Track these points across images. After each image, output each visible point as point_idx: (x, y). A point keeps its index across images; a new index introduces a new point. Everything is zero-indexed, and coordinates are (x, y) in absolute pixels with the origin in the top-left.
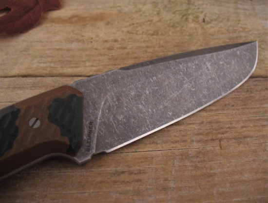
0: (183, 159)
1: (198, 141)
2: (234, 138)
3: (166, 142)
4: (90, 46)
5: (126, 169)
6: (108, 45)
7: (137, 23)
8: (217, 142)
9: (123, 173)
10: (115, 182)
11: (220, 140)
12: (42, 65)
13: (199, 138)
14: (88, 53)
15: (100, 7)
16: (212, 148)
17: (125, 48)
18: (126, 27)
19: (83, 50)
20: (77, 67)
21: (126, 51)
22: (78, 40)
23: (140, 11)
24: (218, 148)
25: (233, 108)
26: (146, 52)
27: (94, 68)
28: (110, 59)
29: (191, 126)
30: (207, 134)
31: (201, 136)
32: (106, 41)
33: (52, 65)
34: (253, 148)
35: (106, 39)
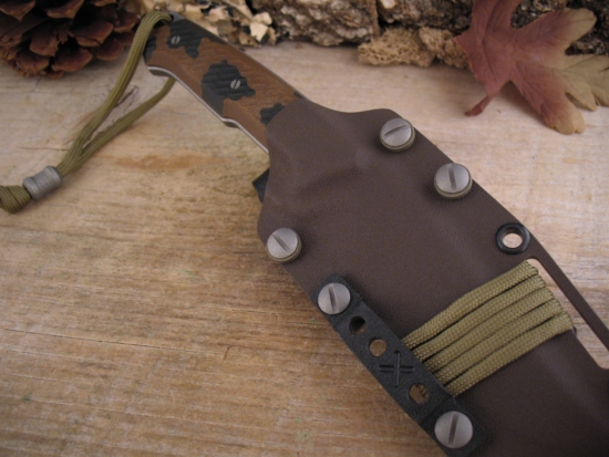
0: (168, 361)
1: (201, 343)
2: (251, 348)
3: (159, 337)
4: (156, 204)
5: (97, 361)
6: (180, 205)
7: (233, 176)
8: (225, 348)
9: (91, 364)
10: (78, 373)
11: (230, 347)
12: (89, 224)
13: (202, 338)
14: (151, 213)
15: (190, 145)
16: (213, 355)
17: (202, 212)
18: (213, 180)
19: (147, 208)
20: (131, 232)
21: (203, 216)
22: (143, 194)
23: (245, 156)
24: (222, 356)
25: (274, 306)
26: (229, 220)
27: (152, 236)
28: (175, 226)
29: (201, 322)
30: (217, 336)
31: (208, 337)
32: (180, 200)
33: (101, 225)
34: (270, 365)
35: (180, 196)
